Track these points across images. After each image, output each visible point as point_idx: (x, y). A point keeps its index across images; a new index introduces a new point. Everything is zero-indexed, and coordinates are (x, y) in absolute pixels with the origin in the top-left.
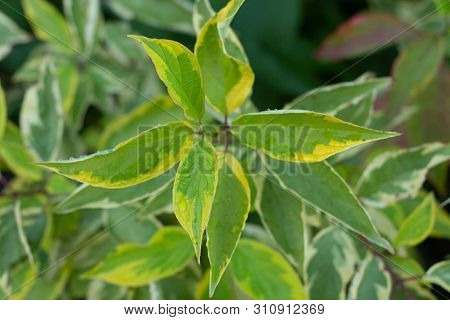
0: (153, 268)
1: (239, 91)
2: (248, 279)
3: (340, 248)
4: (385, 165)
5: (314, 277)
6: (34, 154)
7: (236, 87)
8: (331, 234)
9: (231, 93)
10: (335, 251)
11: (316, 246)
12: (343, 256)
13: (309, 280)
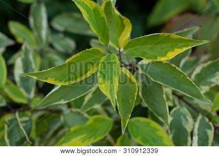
0: (90, 138)
1: (125, 35)
2: (140, 137)
3: (185, 116)
4: (202, 71)
5: (173, 131)
6: (22, 90)
7: (123, 33)
8: (179, 109)
9: (121, 37)
10: (182, 118)
11: (172, 116)
12: (187, 120)
13: (171, 133)
